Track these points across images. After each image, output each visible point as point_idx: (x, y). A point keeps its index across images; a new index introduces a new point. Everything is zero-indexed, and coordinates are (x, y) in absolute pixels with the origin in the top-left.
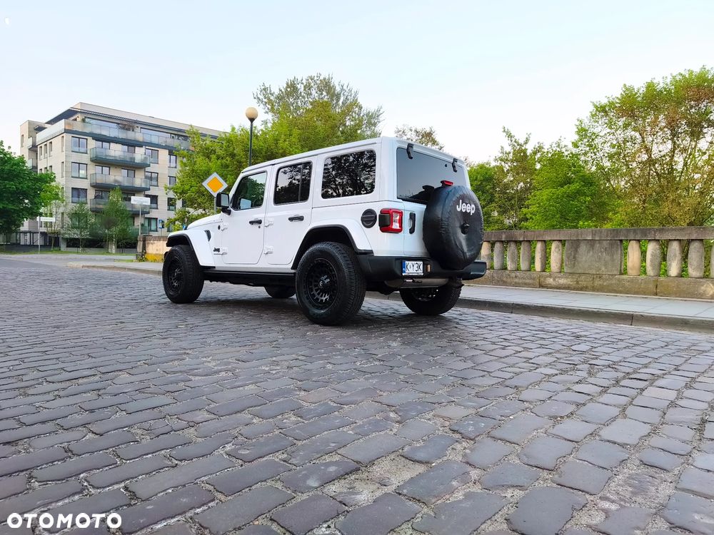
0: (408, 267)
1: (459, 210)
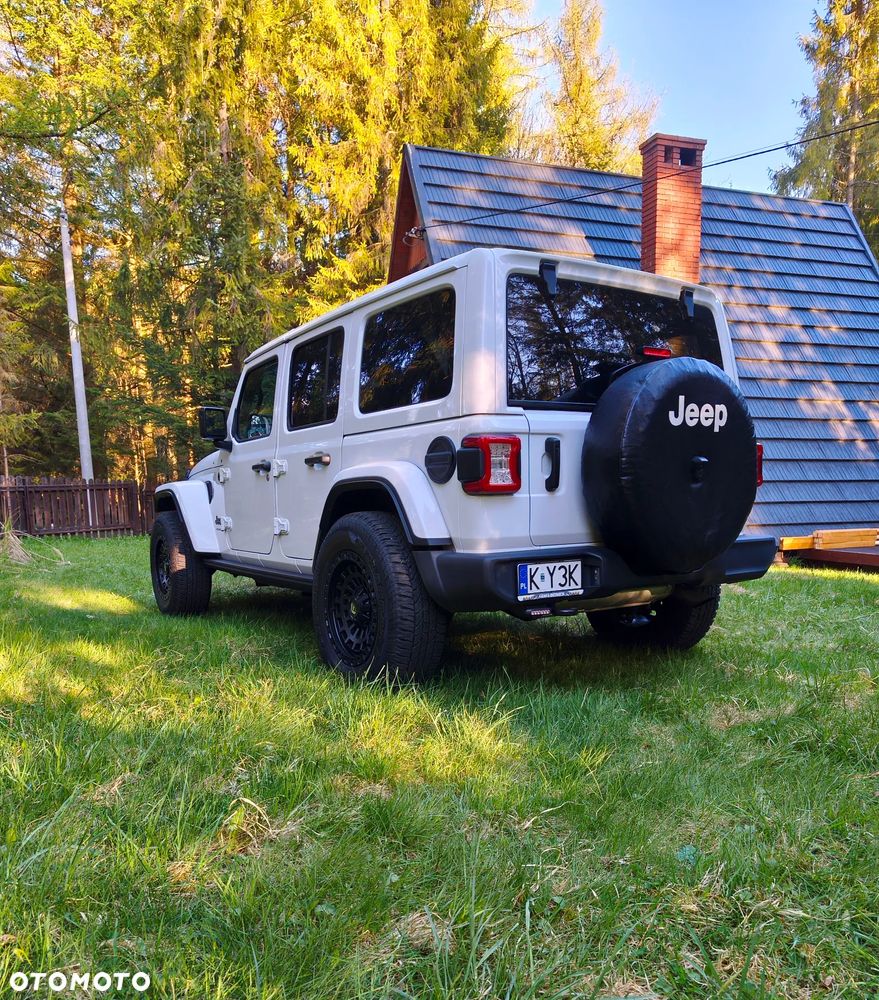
0: (537, 579)
1: (675, 421)
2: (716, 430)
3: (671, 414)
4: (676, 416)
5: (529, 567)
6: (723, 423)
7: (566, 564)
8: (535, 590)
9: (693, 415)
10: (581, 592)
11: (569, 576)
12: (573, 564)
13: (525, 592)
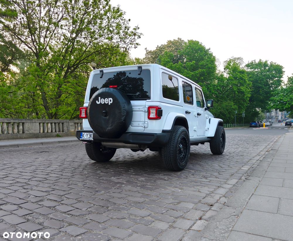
2: (109, 104)
3: (97, 101)
4: (98, 102)
5: (83, 133)
6: (112, 102)
7: (90, 133)
8: (83, 138)
9: (103, 101)
10: (93, 140)
11: (90, 136)
12: (91, 133)
13: (82, 138)
